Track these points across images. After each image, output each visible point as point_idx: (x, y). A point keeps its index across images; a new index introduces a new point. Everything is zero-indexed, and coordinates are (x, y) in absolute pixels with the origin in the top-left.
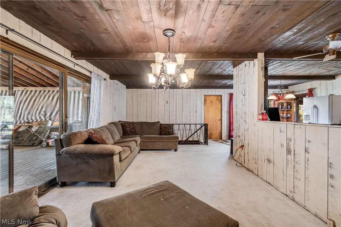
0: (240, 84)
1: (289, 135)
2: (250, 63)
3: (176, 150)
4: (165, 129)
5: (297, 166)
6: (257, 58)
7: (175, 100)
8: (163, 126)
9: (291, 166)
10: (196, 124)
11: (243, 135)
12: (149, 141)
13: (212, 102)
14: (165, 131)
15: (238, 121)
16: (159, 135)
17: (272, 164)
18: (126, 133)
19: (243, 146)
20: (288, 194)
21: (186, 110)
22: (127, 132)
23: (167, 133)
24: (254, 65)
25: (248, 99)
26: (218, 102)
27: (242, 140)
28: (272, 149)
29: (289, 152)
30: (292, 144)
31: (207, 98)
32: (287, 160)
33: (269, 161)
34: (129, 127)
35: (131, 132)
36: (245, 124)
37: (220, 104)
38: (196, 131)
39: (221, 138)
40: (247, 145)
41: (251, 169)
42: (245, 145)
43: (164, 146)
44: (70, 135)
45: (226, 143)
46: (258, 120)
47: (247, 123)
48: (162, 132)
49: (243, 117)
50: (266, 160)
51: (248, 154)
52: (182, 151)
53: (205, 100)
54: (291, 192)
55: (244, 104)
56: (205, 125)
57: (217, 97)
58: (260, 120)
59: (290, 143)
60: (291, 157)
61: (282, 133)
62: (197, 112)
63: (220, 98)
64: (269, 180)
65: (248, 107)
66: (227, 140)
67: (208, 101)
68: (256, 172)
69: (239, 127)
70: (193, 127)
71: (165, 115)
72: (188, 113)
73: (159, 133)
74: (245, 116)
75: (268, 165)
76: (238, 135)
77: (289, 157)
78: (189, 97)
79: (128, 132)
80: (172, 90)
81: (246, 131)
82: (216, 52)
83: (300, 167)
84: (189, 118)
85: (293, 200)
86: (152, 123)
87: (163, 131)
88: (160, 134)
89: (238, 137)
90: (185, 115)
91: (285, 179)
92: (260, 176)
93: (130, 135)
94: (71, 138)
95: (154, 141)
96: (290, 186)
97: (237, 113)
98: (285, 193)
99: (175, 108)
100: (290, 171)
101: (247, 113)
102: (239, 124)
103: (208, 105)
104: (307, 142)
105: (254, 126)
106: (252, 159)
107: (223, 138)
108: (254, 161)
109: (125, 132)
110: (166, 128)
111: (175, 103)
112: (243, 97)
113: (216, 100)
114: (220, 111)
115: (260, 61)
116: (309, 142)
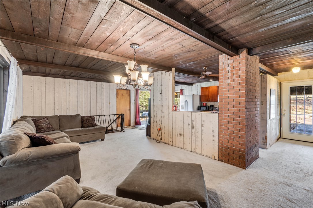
0: (157, 85)
1: (193, 119)
2: (166, 73)
3: (102, 140)
4: (87, 121)
5: (197, 135)
6: (171, 71)
7: (89, 92)
8: (84, 118)
9: (194, 135)
10: (110, 115)
11: (160, 121)
12: (75, 135)
13: (122, 95)
14: (88, 123)
15: (155, 111)
16: (81, 128)
17: (182, 137)
18: (42, 130)
19: (161, 128)
20: (192, 151)
21: (100, 102)
22: (42, 128)
23: (90, 125)
24: (169, 75)
25: (164, 96)
26: (127, 95)
27: (159, 124)
28: (183, 127)
29: (193, 127)
30: (194, 123)
31: (119, 91)
32: (192, 132)
33: (180, 135)
34: (44, 122)
35: (48, 128)
36: (162, 113)
37: (129, 97)
38: (114, 120)
39: (130, 125)
40: (164, 127)
41: (167, 142)
42: (162, 127)
43: (92, 138)
44: (14, 139)
45: (136, 128)
46: (173, 110)
47: (163, 113)
48: (85, 125)
49: (160, 108)
50: (178, 135)
51: (164, 133)
52: (109, 140)
53: (117, 94)
54: (194, 149)
55: (161, 100)
56: (121, 115)
57: (127, 91)
58: (174, 110)
59: (193, 123)
60: (194, 130)
61: (189, 118)
62: (111, 104)
63: (129, 92)
64: (180, 146)
65: (164, 101)
66: (135, 126)
67: (120, 94)
68: (171, 143)
69: (157, 115)
70: (112, 117)
71: (78, 107)
72: (102, 105)
73: (81, 125)
74: (162, 107)
75: (180, 137)
76: (155, 121)
77: (193, 130)
78: (103, 90)
79: (44, 128)
80: (86, 81)
81: (162, 118)
82: (151, 63)
83: (199, 135)
84: (103, 109)
85: (196, 153)
86: (71, 116)
87: (85, 123)
88: (83, 127)
89: (155, 122)
90: (99, 107)
91: (191, 143)
92: (174, 145)
93: (46, 132)
94: (16, 143)
95: (81, 134)
96: (194, 146)
97: (154, 106)
98: (191, 151)
99: (89, 100)
100: (194, 138)
101: (164, 106)
102: (156, 113)
103: (119, 97)
104: (202, 121)
105: (169, 114)
106: (168, 136)
107: (131, 125)
108: (169, 137)
109: (40, 129)
110: (89, 120)
111: (89, 95)
112: (160, 95)
113: (126, 94)
114: (129, 103)
115: (173, 73)
116: (203, 121)
